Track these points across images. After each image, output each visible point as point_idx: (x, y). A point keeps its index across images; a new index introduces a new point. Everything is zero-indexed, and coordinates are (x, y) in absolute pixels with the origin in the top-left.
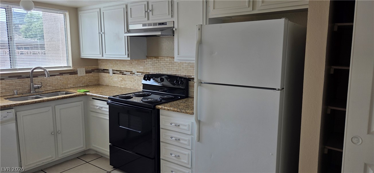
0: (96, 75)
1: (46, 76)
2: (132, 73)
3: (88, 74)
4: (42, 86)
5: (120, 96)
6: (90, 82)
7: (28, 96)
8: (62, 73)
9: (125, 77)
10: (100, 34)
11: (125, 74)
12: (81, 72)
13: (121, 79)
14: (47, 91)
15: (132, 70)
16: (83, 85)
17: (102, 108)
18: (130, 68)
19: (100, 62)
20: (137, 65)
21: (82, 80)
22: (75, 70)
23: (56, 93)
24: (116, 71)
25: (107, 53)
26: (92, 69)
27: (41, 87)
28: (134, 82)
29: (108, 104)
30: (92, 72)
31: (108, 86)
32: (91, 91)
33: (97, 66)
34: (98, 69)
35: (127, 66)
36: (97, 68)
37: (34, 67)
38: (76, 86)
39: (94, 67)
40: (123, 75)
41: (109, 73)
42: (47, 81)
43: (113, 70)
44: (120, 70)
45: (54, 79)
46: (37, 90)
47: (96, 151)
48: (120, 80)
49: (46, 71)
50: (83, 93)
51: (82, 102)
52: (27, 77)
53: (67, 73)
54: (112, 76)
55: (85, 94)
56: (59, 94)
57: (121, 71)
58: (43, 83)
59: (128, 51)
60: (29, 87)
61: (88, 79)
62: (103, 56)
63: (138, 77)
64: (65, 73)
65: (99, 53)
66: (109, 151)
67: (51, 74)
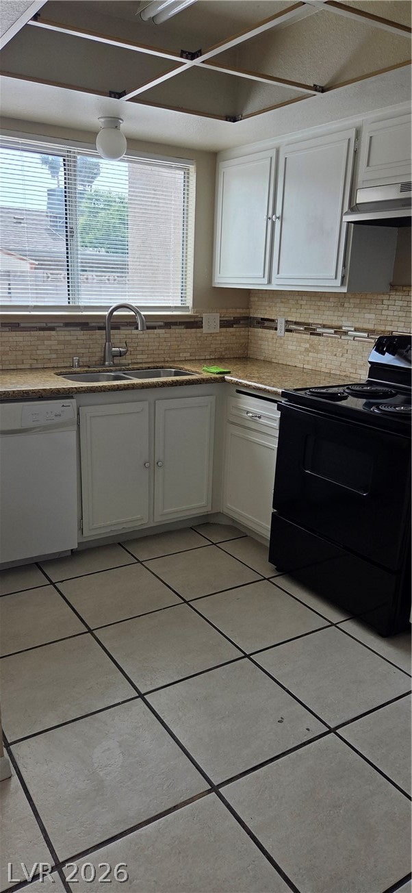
0: (242, 333)
1: (137, 328)
2: (339, 331)
3: (224, 329)
4: (128, 350)
5: (314, 390)
6: (226, 349)
7: (99, 372)
8: (169, 323)
9: (319, 341)
10: (270, 222)
11: (319, 335)
12: (211, 323)
13: (308, 346)
14: (137, 363)
15: (340, 324)
16: (212, 357)
17: (259, 417)
18: (336, 318)
19: (256, 299)
20: (357, 310)
21: (212, 344)
22: (197, 317)
23: (155, 370)
24: (296, 323)
25: (281, 274)
26: (234, 318)
27: (125, 353)
28: (342, 356)
29: (279, 408)
30: (234, 326)
31: (270, 362)
32: (234, 373)
33: (248, 310)
34: (248, 318)
35: (327, 313)
36: (247, 315)
37: (115, 305)
38: (197, 358)
39: (239, 312)
40: (312, 336)
41: (276, 329)
42: (137, 340)
43: (287, 322)
44: (306, 321)
45: (153, 336)
46: (117, 361)
47: (233, 521)
48: (303, 349)
49: (140, 314)
50: (218, 376)
51: (213, 399)
52: (100, 328)
53: (181, 324)
54: (284, 338)
55: (221, 378)
56: (162, 374)
57: (308, 324)
58: (130, 345)
59: (344, 266)
60: (103, 350)
61: (225, 341)
62: (270, 282)
63: (356, 343)
64: (175, 324)
65: (261, 274)
66: (270, 527)
67: (148, 324)
